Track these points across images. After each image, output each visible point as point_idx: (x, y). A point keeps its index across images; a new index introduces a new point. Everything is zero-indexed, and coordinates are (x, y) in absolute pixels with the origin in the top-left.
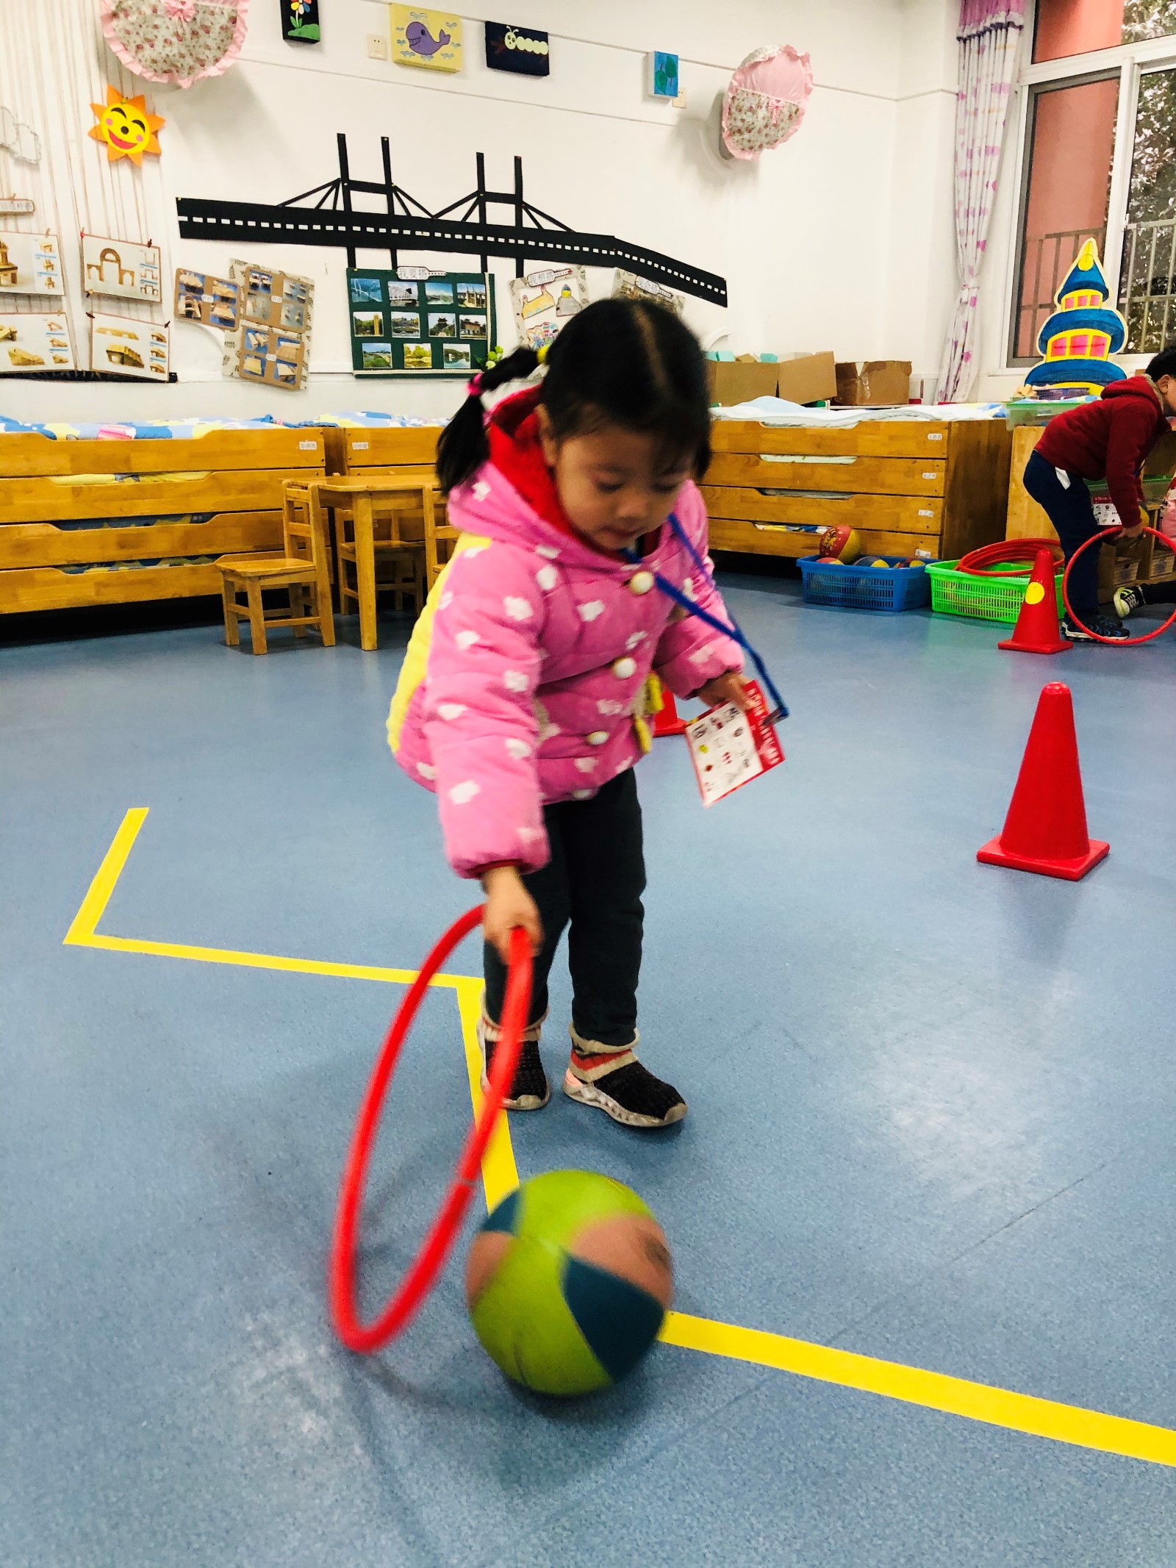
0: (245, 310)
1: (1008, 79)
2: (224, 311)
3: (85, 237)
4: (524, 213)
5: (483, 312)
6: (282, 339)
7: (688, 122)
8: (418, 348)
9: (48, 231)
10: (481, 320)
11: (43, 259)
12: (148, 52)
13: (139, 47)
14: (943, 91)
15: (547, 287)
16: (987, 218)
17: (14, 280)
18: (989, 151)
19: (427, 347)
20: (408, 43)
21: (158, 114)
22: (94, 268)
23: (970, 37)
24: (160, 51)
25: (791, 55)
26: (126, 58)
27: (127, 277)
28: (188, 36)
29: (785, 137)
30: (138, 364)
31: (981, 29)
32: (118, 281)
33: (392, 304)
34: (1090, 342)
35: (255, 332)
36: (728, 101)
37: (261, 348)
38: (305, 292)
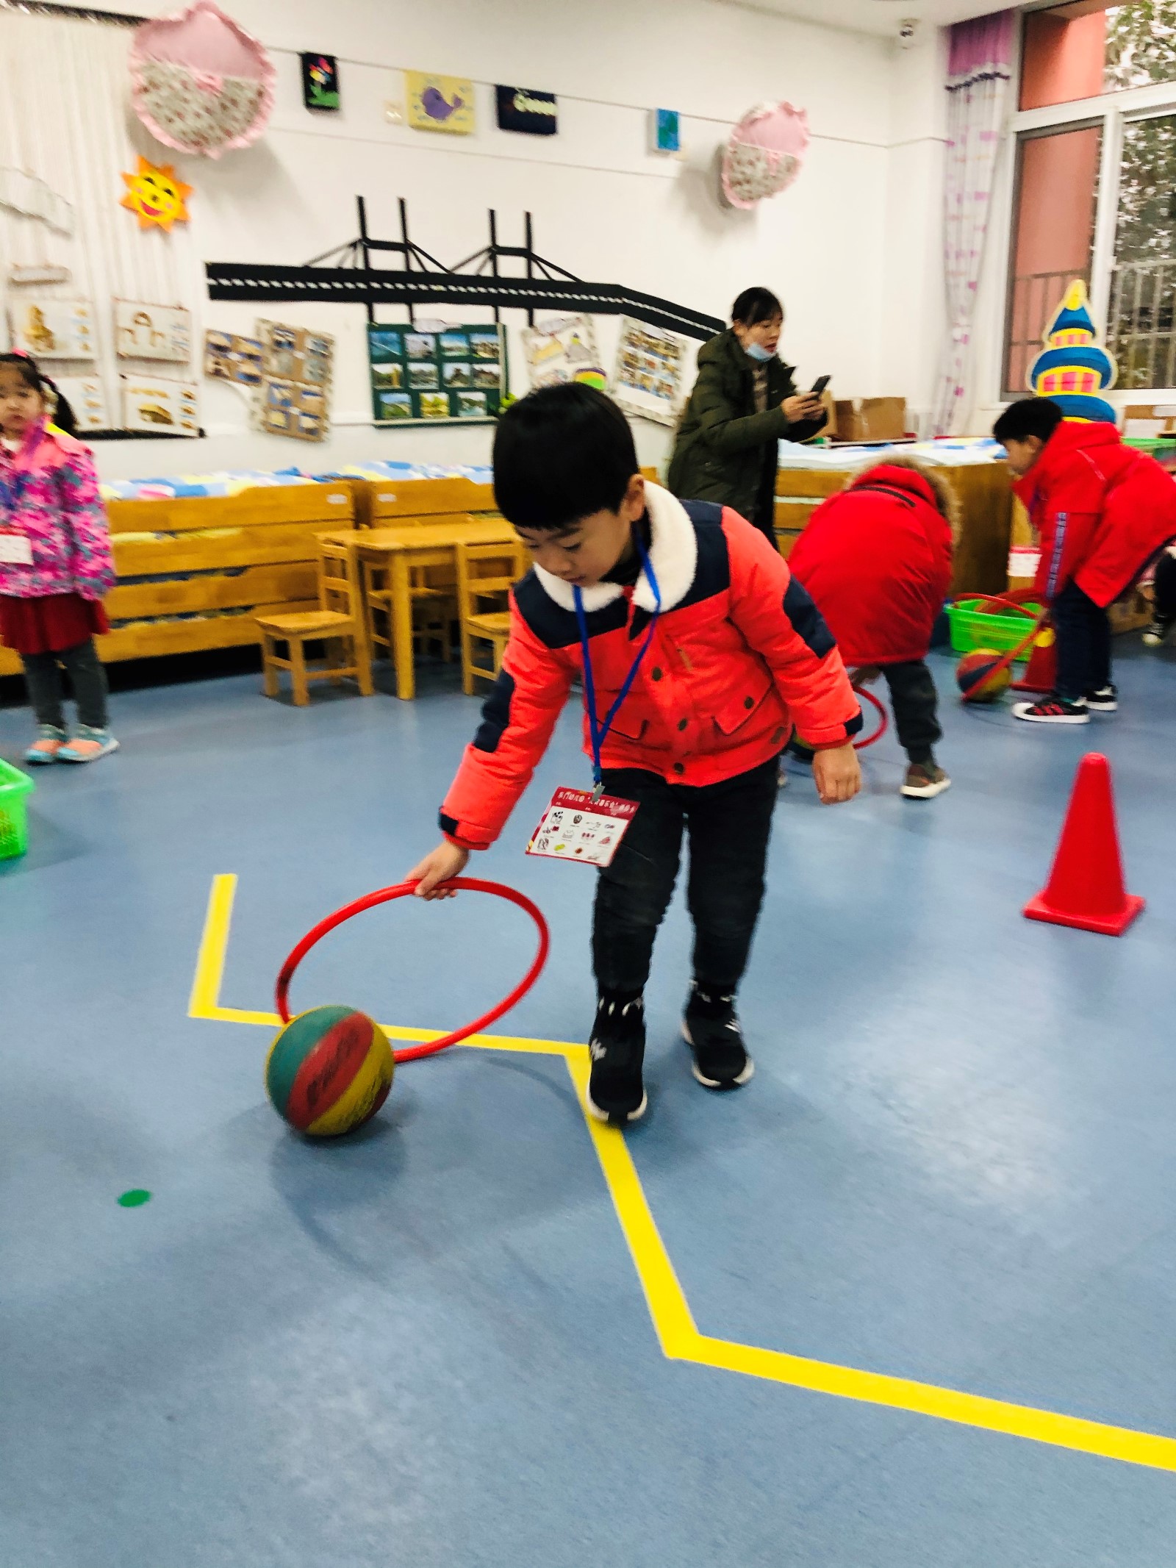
0: (270, 367)
1: (995, 127)
2: (250, 368)
3: (120, 303)
4: (534, 264)
5: (495, 361)
6: (306, 393)
7: (690, 174)
8: (435, 398)
9: (84, 296)
10: (495, 369)
11: (79, 325)
12: (179, 125)
13: (170, 120)
14: (933, 139)
15: (557, 336)
16: (976, 259)
18: (979, 196)
19: (443, 397)
20: (423, 109)
21: (185, 183)
22: (127, 333)
23: (959, 87)
24: (191, 123)
25: (788, 110)
26: (156, 130)
27: (158, 340)
28: (218, 110)
29: (782, 187)
30: (168, 421)
31: (968, 79)
32: (148, 343)
33: (410, 357)
34: (1079, 378)
35: (278, 386)
36: (727, 154)
37: (286, 402)
38: (326, 348)
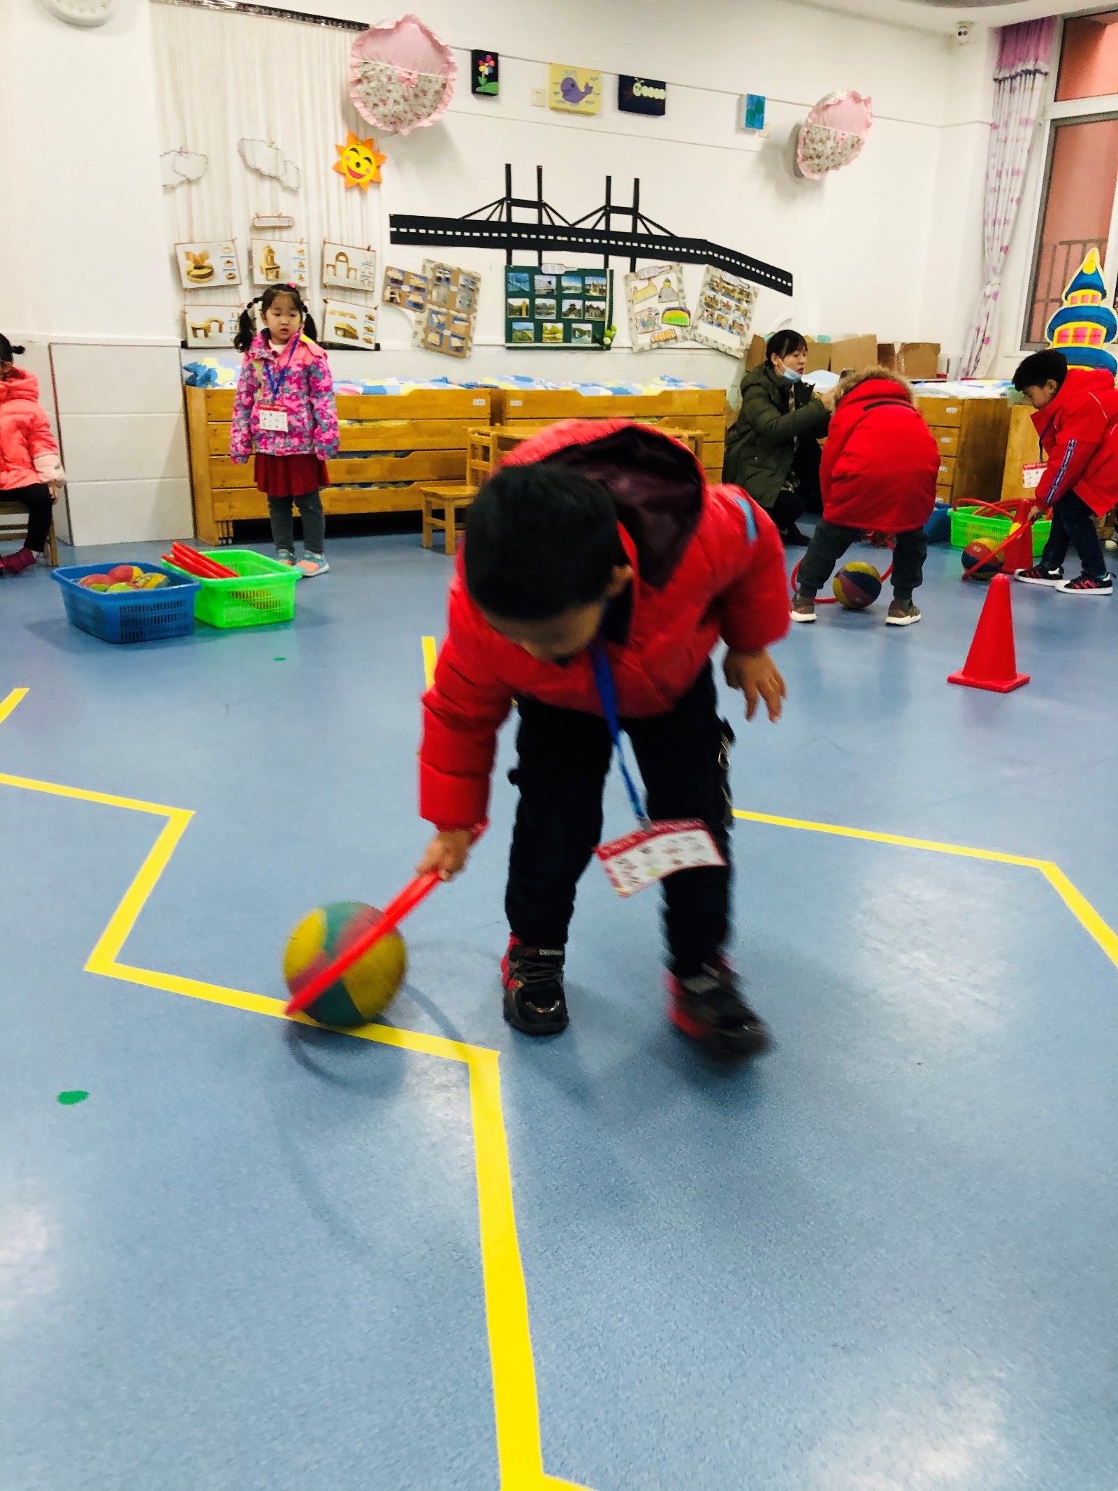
0: (431, 297)
1: (1033, 115)
2: (416, 298)
3: (327, 245)
4: (639, 221)
5: (604, 299)
6: (456, 319)
7: (770, 148)
8: (553, 327)
9: (302, 239)
10: (602, 305)
11: (298, 261)
12: (382, 109)
13: (376, 105)
14: (979, 122)
15: (653, 280)
16: (1009, 227)
17: (277, 276)
18: (1015, 173)
19: (560, 326)
20: (561, 94)
21: (381, 153)
22: (330, 268)
23: (1004, 79)
24: (390, 108)
25: (856, 98)
26: (364, 113)
27: (352, 273)
28: (412, 98)
29: (847, 161)
30: (355, 337)
31: (1013, 73)
32: (345, 276)
33: (537, 293)
34: (1089, 333)
35: (437, 313)
36: (803, 133)
37: (441, 326)
38: (474, 283)
